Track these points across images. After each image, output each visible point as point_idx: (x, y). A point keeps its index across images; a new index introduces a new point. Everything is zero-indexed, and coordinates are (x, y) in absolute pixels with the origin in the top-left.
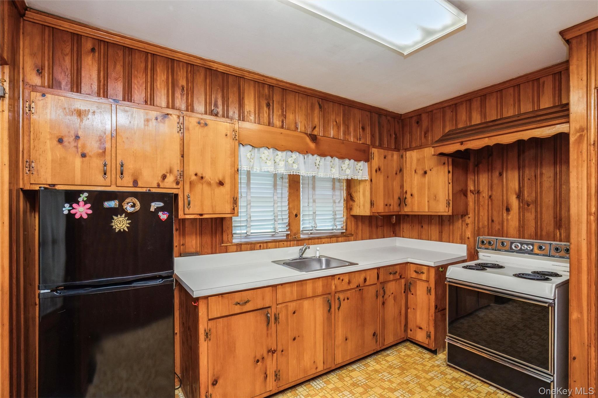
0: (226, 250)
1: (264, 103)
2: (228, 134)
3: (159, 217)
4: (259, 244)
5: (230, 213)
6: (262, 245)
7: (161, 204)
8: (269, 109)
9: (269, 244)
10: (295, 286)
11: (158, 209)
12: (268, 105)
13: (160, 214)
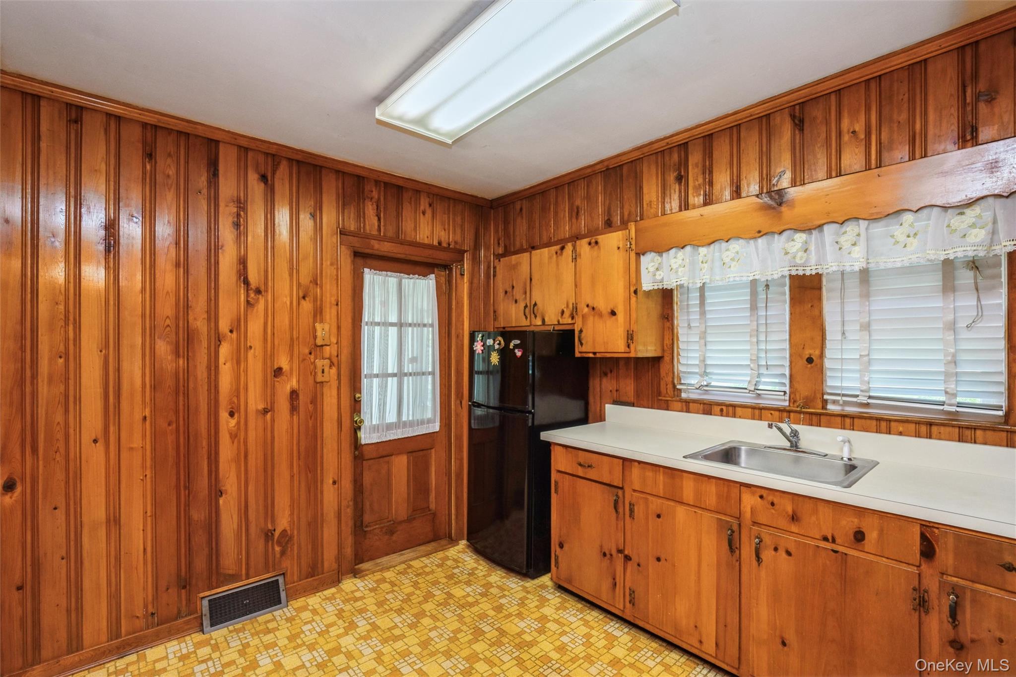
0: (668, 406)
1: (672, 177)
2: (621, 246)
3: (515, 354)
4: (720, 407)
5: (623, 351)
6: (724, 407)
7: (518, 342)
8: (680, 184)
9: (738, 410)
10: (661, 474)
11: (516, 346)
12: (679, 179)
13: (516, 351)
